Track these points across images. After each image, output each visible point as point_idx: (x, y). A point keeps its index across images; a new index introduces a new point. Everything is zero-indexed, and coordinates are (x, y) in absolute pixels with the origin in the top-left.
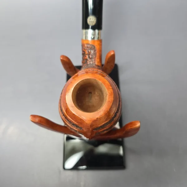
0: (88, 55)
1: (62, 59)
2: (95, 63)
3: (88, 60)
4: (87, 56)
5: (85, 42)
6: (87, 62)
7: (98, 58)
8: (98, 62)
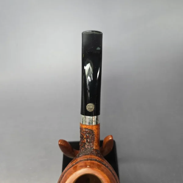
0: (86, 138)
1: (60, 143)
2: (93, 147)
3: (86, 144)
4: (85, 140)
5: (84, 127)
6: (85, 146)
7: (96, 142)
8: (96, 146)
